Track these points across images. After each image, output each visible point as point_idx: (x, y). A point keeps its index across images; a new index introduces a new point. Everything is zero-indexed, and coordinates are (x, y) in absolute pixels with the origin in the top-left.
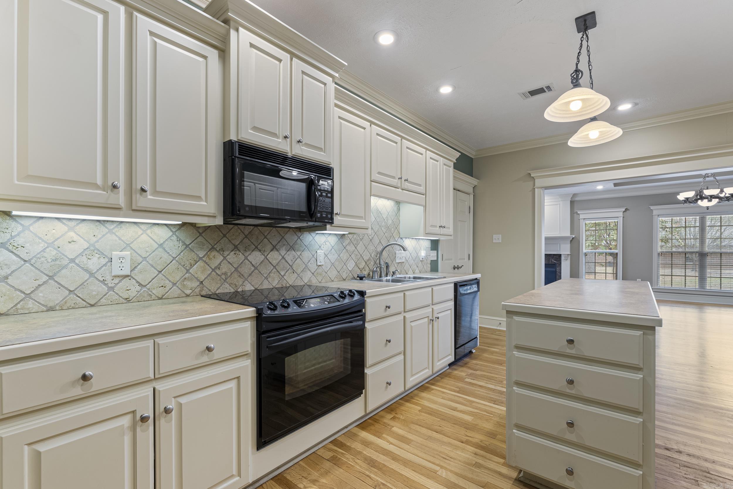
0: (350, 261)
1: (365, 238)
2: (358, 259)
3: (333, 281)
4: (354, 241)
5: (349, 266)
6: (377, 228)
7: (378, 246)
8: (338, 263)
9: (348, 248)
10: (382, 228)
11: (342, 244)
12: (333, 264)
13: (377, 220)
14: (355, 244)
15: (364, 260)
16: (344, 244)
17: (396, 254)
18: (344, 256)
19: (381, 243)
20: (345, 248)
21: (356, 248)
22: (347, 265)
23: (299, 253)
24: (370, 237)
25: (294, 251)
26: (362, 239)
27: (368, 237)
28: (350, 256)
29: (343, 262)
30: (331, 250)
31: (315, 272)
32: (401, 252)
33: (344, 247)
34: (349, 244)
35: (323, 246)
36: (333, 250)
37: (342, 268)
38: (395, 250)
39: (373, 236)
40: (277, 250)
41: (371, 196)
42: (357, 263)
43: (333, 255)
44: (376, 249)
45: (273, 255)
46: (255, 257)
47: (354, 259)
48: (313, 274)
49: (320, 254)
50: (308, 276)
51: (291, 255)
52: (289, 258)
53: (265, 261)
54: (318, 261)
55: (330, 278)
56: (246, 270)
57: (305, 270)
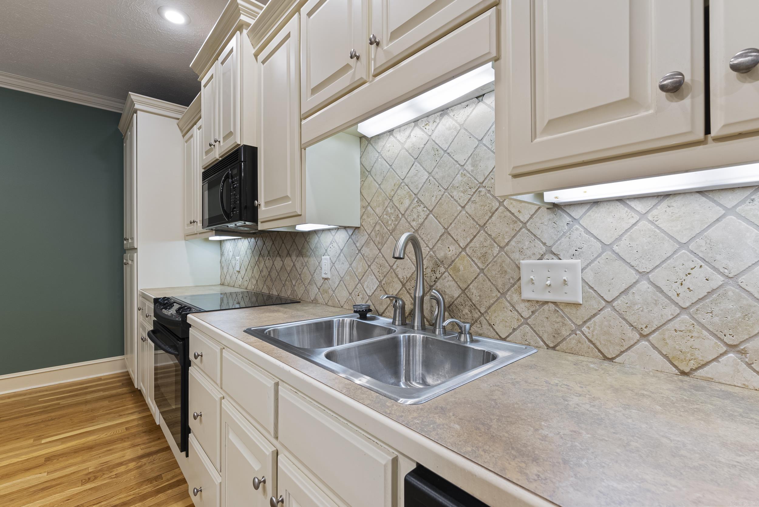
0: (368, 276)
1: (401, 228)
2: (385, 273)
3: (342, 307)
4: (376, 237)
5: (367, 287)
6: (434, 198)
7: (439, 245)
8: (349, 278)
9: (365, 251)
10: (455, 194)
11: (355, 244)
12: (342, 279)
13: (437, 176)
14: (379, 243)
15: (399, 279)
16: (358, 245)
17: (519, 268)
18: (359, 267)
19: (449, 234)
20: (359, 251)
21: (380, 252)
22: (364, 283)
23: (306, 259)
24: (414, 224)
25: (303, 257)
26: (394, 230)
27: (407, 224)
28: (369, 266)
29: (357, 276)
30: (340, 254)
31: (320, 287)
32: (556, 261)
33: (358, 249)
34: (367, 243)
35: (329, 249)
36: (342, 254)
37: (355, 287)
38: (516, 256)
39: (420, 221)
40: (290, 256)
41: (303, 148)
42: (383, 282)
43: (343, 263)
44: (434, 252)
45: (288, 261)
46: (278, 263)
47: (376, 273)
48: (319, 289)
49: (326, 261)
50: (314, 291)
51: (299, 262)
52: (298, 265)
53: (283, 267)
54: (323, 272)
55: (339, 301)
56: (274, 274)
57: (311, 282)
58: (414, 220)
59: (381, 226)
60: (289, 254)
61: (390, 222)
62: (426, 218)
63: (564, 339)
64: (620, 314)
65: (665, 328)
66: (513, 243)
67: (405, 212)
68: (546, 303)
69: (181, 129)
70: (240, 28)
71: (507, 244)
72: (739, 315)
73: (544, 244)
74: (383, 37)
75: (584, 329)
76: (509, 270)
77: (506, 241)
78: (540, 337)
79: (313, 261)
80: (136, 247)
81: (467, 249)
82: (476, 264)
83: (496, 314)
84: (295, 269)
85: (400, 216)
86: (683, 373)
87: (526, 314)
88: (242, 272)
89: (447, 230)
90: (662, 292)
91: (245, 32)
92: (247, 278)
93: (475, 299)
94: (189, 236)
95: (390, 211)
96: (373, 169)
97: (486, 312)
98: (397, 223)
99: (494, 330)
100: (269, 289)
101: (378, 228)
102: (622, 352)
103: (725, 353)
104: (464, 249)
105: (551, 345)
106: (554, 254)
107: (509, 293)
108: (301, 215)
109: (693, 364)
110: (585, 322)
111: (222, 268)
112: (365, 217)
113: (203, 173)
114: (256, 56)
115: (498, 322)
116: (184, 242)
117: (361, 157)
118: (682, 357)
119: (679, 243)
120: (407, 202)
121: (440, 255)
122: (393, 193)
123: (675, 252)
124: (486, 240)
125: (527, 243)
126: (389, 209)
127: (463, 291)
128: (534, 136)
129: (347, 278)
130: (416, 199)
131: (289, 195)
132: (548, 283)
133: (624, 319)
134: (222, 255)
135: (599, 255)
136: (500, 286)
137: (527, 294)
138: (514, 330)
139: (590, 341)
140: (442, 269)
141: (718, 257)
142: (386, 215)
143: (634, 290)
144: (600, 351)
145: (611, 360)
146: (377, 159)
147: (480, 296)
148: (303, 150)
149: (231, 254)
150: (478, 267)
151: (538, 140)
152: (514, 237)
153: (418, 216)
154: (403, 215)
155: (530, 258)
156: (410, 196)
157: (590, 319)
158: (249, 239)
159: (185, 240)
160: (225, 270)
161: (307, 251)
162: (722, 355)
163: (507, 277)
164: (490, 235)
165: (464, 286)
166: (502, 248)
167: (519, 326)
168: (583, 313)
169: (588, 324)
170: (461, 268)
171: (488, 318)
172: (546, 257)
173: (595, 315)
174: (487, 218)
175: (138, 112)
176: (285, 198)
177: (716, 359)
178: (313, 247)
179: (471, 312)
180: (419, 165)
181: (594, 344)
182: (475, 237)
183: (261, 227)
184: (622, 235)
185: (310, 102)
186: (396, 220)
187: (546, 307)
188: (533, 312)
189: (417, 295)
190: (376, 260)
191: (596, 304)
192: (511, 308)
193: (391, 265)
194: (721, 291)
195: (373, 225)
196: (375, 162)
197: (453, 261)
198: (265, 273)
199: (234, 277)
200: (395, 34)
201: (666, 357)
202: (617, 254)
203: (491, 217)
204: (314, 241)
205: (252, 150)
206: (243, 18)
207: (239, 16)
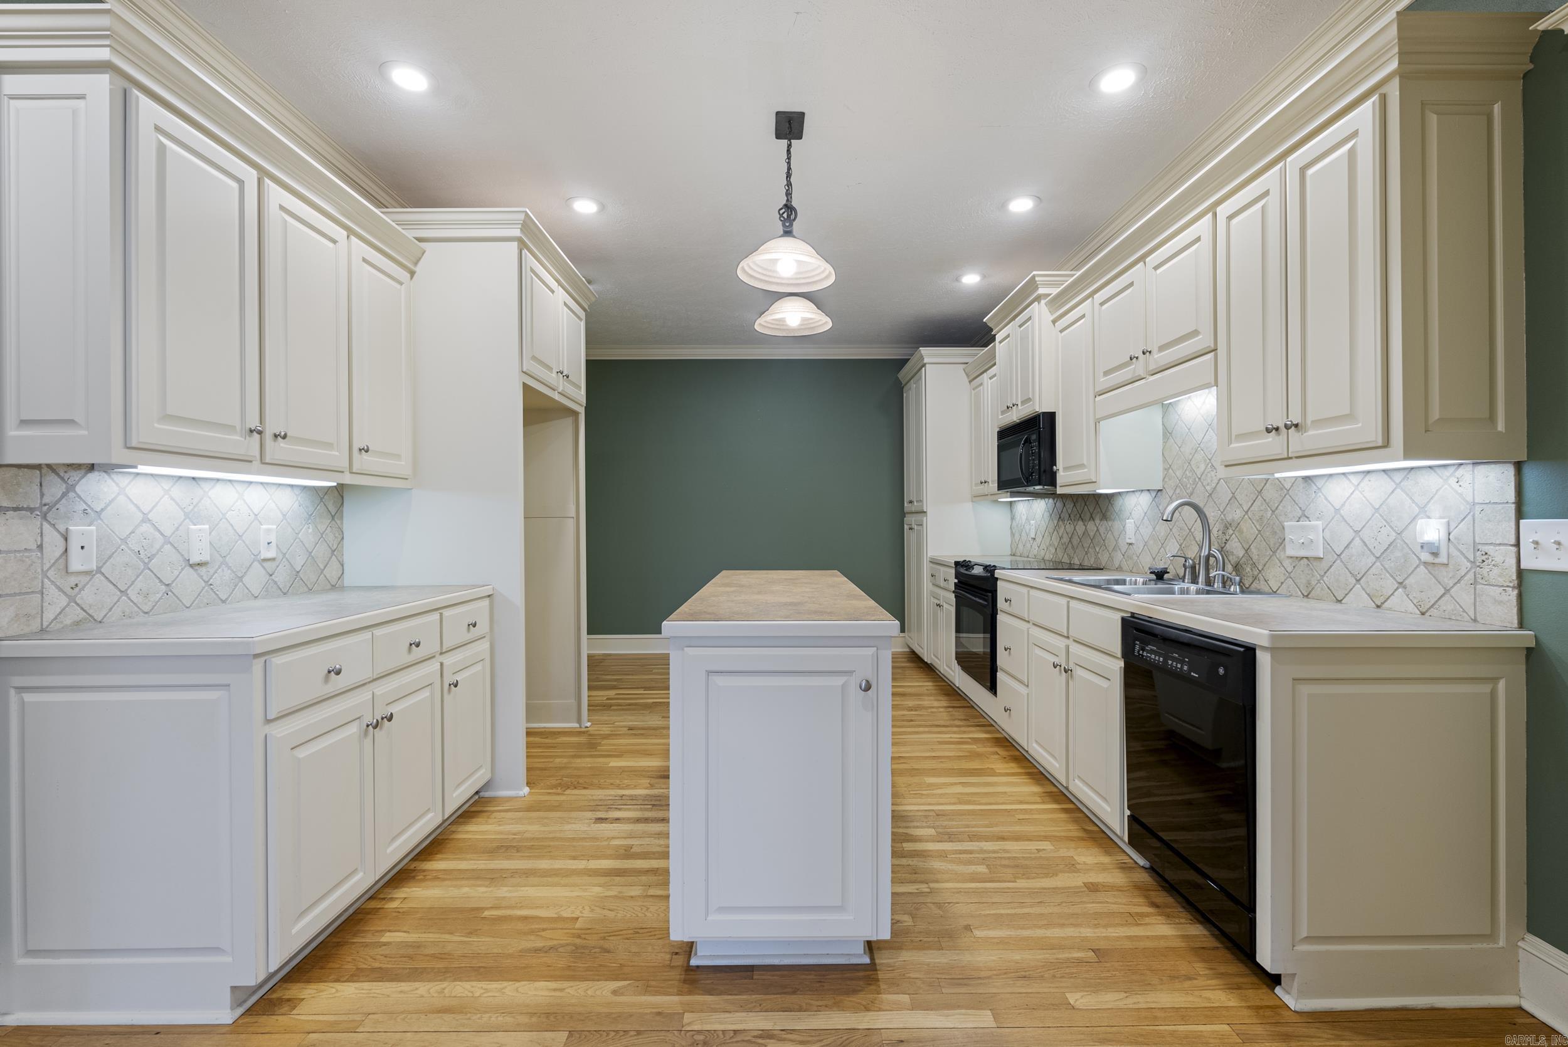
0: (1170, 539)
7: (1228, 508)
11: (1158, 507)
12: (1146, 544)
15: (1196, 541)
16: (1161, 508)
17: (1284, 528)
18: (1162, 530)
19: (1236, 498)
20: (1162, 514)
21: (1180, 515)
22: (1166, 547)
23: (1110, 523)
24: (1208, 488)
25: (1106, 520)
27: (1203, 488)
28: (1171, 530)
29: (1160, 541)
30: (1144, 518)
31: (1125, 553)
32: (1308, 523)
35: (1133, 512)
36: (1146, 518)
37: (1159, 552)
38: (1282, 518)
39: (1214, 485)
40: (1094, 520)
41: (1097, 422)
42: (1183, 546)
43: (1147, 527)
44: (1224, 515)
45: (1091, 526)
46: (1080, 528)
47: (1177, 536)
48: (1123, 555)
49: (1130, 525)
50: (1118, 558)
51: (1104, 526)
52: (1102, 530)
53: (1085, 533)
54: (1127, 537)
55: (1143, 567)
56: (1075, 541)
57: (1116, 548)
58: (1208, 485)
59: (1181, 490)
60: (1092, 518)
61: (1188, 486)
62: (1218, 483)
63: (1313, 588)
64: (1344, 564)
65: (1368, 573)
66: (1280, 507)
67: (1201, 476)
68: (1303, 558)
69: (967, 375)
70: (1038, 299)
71: (1277, 508)
72: (1402, 561)
73: (1300, 508)
74: (1155, 350)
75: (1325, 578)
76: (1278, 532)
77: (1276, 505)
78: (1299, 588)
79: (1117, 525)
80: (925, 510)
81: (1249, 512)
82: (1255, 526)
83: (1269, 571)
84: (1098, 535)
85: (1197, 479)
86: (1378, 607)
87: (1289, 570)
88: (1039, 540)
89: (1234, 497)
90: (1366, 545)
91: (1043, 302)
92: (1043, 546)
93: (1255, 558)
94: (977, 497)
95: (1188, 475)
96: (1174, 431)
97: (1262, 569)
98: (1194, 486)
99: (1268, 584)
100: (1070, 558)
101: (1178, 491)
102: (1346, 595)
103: (1397, 588)
104: (1247, 512)
105: (1306, 594)
106: (1306, 517)
107: (1278, 551)
108: (1095, 482)
109: (1382, 599)
110: (1325, 573)
111: (1013, 535)
112: (1166, 480)
113: (998, 432)
114: (1054, 322)
115: (1271, 577)
116: (971, 503)
117: (1163, 418)
118: (1377, 594)
119: (1375, 508)
120: (1203, 467)
121: (1229, 518)
122: (1191, 457)
123: (1373, 515)
124: (1262, 504)
125: (1290, 507)
126: (1187, 472)
127: (1246, 551)
128: (1230, 442)
129: (1151, 542)
130: (1210, 464)
131: (1085, 463)
132: (1302, 541)
133: (1347, 568)
134: (1013, 518)
135: (1333, 518)
136: (1272, 546)
137: (1290, 552)
138: (1282, 583)
139: (1329, 588)
140: (1231, 532)
141: (1393, 519)
142: (1186, 478)
143: (1351, 546)
144: (1334, 596)
145: (1340, 601)
146: (1178, 421)
147: (1258, 555)
148: (1097, 423)
149: (1024, 518)
150: (1257, 529)
151: (1233, 446)
152: (1281, 502)
153: (1212, 481)
154: (1199, 479)
155: (1291, 520)
156: (1205, 461)
157: (1328, 570)
158: (1047, 500)
159: (972, 502)
160: (1017, 536)
161: (1111, 514)
162: (1396, 590)
163: (1277, 537)
164: (1265, 500)
165: (1246, 547)
166: (1273, 512)
167: (1285, 580)
168: (1324, 565)
169: (1327, 575)
170: (1245, 530)
171: (1263, 574)
172: (1302, 519)
173: (1331, 566)
174: (1263, 485)
175: (927, 365)
176: (1082, 466)
177: (1392, 594)
178: (1117, 509)
179: (1252, 569)
180: (1212, 431)
181: (1330, 590)
182: (1254, 501)
183: (1059, 491)
184: (1345, 502)
185: (1104, 382)
186: (1193, 484)
187: (1302, 562)
188: (1294, 567)
189: (1202, 555)
190: (1177, 523)
191: (1331, 557)
192: (1279, 564)
193: (1190, 528)
194: (1394, 544)
195: (1174, 488)
196: (1175, 426)
197: (1239, 524)
198: (1066, 539)
199: (1028, 545)
200: (1162, 348)
201: (1368, 595)
202: (1343, 517)
203: (1266, 484)
204: (1119, 503)
205: (1051, 417)
206: (1041, 291)
207: (1037, 288)
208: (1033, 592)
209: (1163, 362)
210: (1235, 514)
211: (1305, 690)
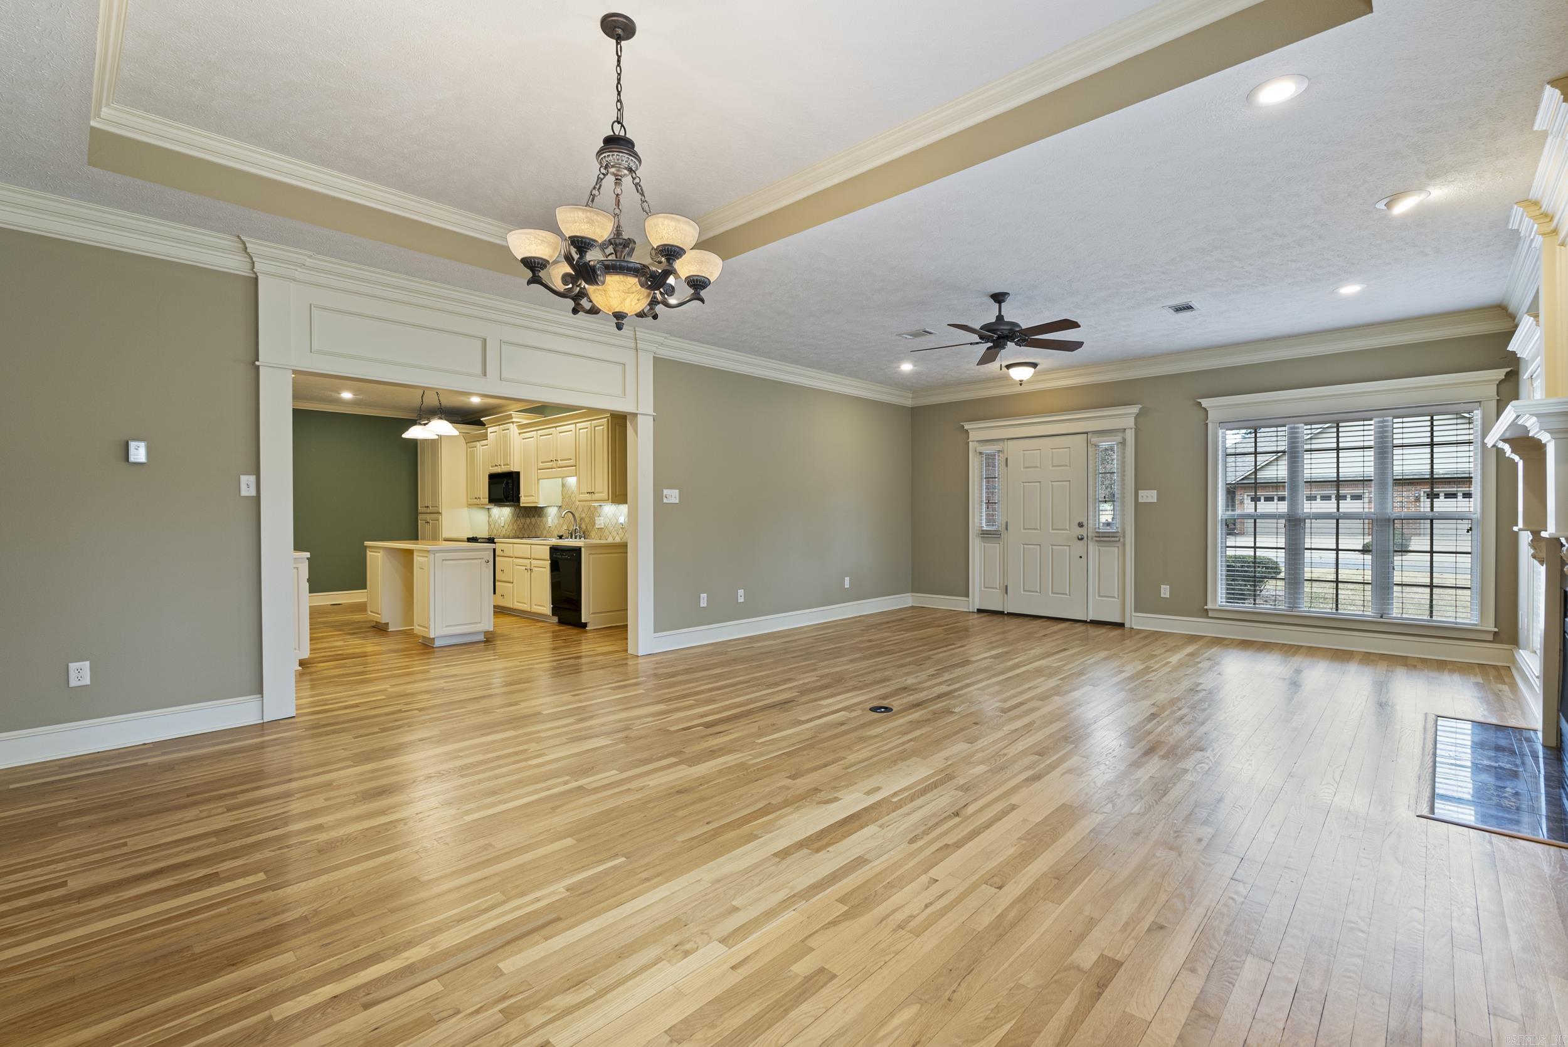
0: (564, 524)
7: (581, 513)
11: (559, 512)
12: (555, 524)
18: (560, 519)
20: (560, 514)
27: (574, 507)
30: (554, 514)
32: (600, 518)
35: (551, 513)
36: (556, 514)
41: (538, 480)
42: (568, 526)
43: (557, 517)
44: (580, 516)
45: (533, 519)
46: (528, 520)
47: (566, 523)
49: (550, 519)
50: (545, 532)
52: (538, 521)
53: (531, 523)
54: (548, 522)
56: (526, 526)
57: (544, 528)
59: (567, 506)
60: (534, 516)
62: (578, 505)
63: (601, 537)
65: (612, 531)
66: (594, 513)
68: (599, 528)
70: (513, 422)
73: (599, 513)
74: (559, 460)
75: (604, 534)
78: (598, 537)
79: (544, 519)
80: (440, 512)
82: (589, 519)
83: (592, 533)
84: (537, 524)
85: (572, 504)
88: (506, 527)
91: (515, 424)
92: (509, 530)
93: (588, 529)
94: (470, 505)
96: (565, 488)
97: (590, 532)
98: (572, 506)
100: (522, 533)
103: (617, 535)
106: (600, 516)
107: (594, 526)
108: (535, 502)
110: (604, 532)
111: (490, 525)
112: (562, 502)
113: (489, 476)
114: (520, 434)
116: (467, 508)
119: (613, 514)
120: (574, 500)
122: (570, 496)
123: (613, 516)
125: (597, 513)
126: (569, 501)
127: (586, 527)
128: (579, 494)
129: (557, 522)
130: (576, 499)
131: (533, 494)
132: (599, 523)
134: (490, 516)
135: (605, 517)
137: (597, 527)
139: (605, 536)
140: (582, 521)
141: (616, 517)
142: (569, 503)
143: (609, 524)
144: (606, 538)
146: (566, 484)
149: (497, 516)
151: (581, 495)
153: (576, 505)
155: (597, 517)
156: (574, 498)
158: (513, 508)
159: (474, 508)
160: (492, 526)
161: (542, 515)
163: (593, 522)
164: (591, 511)
166: (593, 515)
167: (595, 535)
170: (586, 520)
171: (590, 534)
173: (605, 530)
176: (532, 496)
178: (544, 513)
179: (587, 533)
182: (587, 513)
183: (521, 505)
184: (608, 512)
185: (541, 465)
189: (574, 529)
190: (566, 518)
191: (605, 528)
192: (594, 531)
194: (616, 523)
195: (565, 506)
196: (565, 486)
197: (584, 518)
198: (521, 526)
199: (500, 530)
200: (561, 460)
201: (612, 537)
202: (607, 516)
203: (590, 508)
204: (546, 510)
205: (518, 473)
206: (514, 420)
207: (512, 418)
208: (515, 545)
209: (561, 465)
210: (583, 515)
211: (591, 556)
